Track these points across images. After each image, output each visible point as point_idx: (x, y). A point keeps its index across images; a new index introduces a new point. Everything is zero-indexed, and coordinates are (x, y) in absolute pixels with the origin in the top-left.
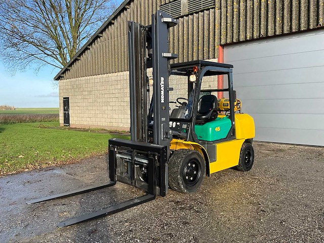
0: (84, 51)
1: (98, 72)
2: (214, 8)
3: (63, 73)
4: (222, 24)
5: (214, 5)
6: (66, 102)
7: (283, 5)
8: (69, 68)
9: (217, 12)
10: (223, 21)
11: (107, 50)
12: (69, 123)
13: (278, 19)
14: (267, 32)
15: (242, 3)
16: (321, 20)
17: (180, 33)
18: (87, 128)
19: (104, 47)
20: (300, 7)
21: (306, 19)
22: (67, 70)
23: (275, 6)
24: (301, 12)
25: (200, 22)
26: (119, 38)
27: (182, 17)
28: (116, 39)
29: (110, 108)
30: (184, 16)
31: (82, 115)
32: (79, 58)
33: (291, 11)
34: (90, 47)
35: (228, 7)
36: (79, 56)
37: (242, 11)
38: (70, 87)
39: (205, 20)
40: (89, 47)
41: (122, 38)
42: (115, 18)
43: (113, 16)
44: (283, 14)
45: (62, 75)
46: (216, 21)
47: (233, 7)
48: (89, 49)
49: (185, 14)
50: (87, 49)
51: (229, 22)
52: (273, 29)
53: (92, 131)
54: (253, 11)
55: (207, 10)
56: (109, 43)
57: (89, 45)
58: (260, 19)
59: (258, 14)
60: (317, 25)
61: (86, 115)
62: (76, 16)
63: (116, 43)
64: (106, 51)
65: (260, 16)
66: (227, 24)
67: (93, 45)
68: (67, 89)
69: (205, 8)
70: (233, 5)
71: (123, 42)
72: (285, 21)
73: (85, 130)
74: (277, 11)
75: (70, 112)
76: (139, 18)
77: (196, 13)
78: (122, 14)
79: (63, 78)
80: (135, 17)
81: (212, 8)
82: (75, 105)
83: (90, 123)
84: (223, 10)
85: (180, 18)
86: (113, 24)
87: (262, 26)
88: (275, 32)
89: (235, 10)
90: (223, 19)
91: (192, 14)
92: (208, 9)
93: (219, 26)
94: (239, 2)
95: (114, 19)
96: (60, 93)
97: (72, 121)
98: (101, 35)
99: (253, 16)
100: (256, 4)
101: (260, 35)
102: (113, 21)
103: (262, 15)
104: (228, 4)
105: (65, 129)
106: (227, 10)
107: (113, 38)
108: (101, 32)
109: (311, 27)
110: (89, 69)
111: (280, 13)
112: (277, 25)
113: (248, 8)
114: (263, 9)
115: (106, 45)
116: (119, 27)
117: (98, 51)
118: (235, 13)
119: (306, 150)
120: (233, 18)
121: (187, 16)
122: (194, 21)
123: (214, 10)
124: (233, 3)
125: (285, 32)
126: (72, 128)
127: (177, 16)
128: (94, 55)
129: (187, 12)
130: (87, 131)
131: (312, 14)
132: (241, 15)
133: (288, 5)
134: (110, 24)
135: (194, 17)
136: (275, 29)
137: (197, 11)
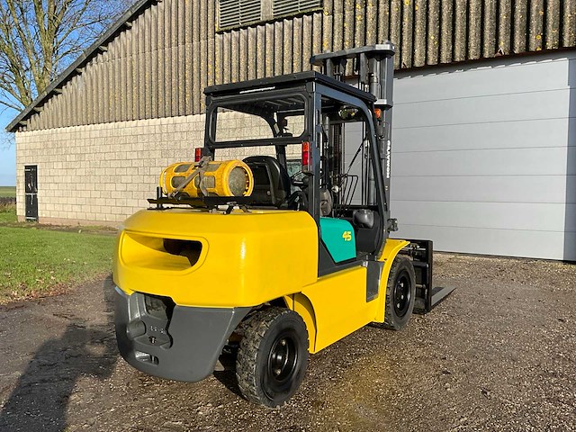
0: (69, 78)
1: (97, 118)
2: (322, 12)
3: (25, 119)
4: (336, 41)
5: (321, 6)
6: (31, 174)
7: (440, 14)
8: (38, 109)
9: (327, 19)
10: (336, 36)
11: (116, 77)
12: (35, 214)
13: (432, 38)
14: (413, 59)
15: (370, 8)
16: (502, 43)
17: (259, 54)
18: (74, 225)
19: (111, 71)
20: (468, 20)
21: (479, 40)
22: (33, 112)
23: (427, 15)
24: (471, 29)
25: (295, 35)
26: (141, 55)
27: (263, 24)
28: (134, 56)
29: (121, 187)
30: (267, 22)
31: (64, 200)
32: (58, 90)
33: (454, 25)
34: (83, 70)
35: (347, 12)
36: (60, 86)
37: (369, 20)
38: (39, 146)
39: (305, 33)
40: (79, 70)
41: (147, 57)
42: (134, 17)
43: (130, 14)
44: (440, 29)
45: (24, 123)
46: (325, 36)
47: (355, 12)
48: (80, 74)
49: (268, 19)
50: (75, 73)
51: (347, 38)
52: (424, 54)
53: (86, 230)
54: (390, 22)
55: (308, 14)
56: (120, 64)
57: (80, 66)
58: (401, 36)
59: (399, 28)
60: (496, 52)
61: (72, 200)
62: (52, 9)
63: (134, 63)
64: (114, 79)
65: (401, 31)
66: (343, 41)
67: (88, 67)
68: (33, 150)
69: (305, 11)
70: (355, 8)
71: (148, 63)
72: (444, 42)
73: (69, 229)
74: (431, 24)
75: (38, 194)
76: (180, 20)
77: (289, 18)
78: (147, 11)
79: (25, 129)
80: (173, 18)
81: (318, 12)
82: (50, 180)
83: (81, 216)
84: (338, 16)
85: (258, 26)
86: (130, 28)
87: (404, 48)
88: (427, 60)
89: (358, 18)
90: (336, 33)
91: (281, 20)
92: (311, 14)
93: (330, 45)
94: (366, 4)
95: (131, 19)
96: (18, 158)
97: (42, 211)
98: (105, 48)
99: (390, 30)
100: (395, 10)
101: (400, 65)
102: (129, 24)
103: (406, 29)
104: (347, 7)
105: (29, 227)
106: (344, 17)
107: (128, 54)
108: (106, 44)
109: (486, 55)
110: (79, 111)
111: (435, 28)
112: (430, 47)
113: (381, 15)
114: (406, 20)
115: (114, 67)
116: (140, 35)
117: (97, 78)
118: (358, 23)
119: (476, 263)
120: (355, 31)
121: (272, 22)
122: (285, 33)
123: (320, 14)
124: (355, 5)
125: (444, 61)
126: (44, 226)
127: (254, 22)
128: (89, 86)
129: (271, 15)
130: (75, 230)
131: (487, 33)
132: (368, 27)
133: (448, 14)
134: (124, 28)
135: (285, 26)
136: (426, 55)
137: (291, 14)
